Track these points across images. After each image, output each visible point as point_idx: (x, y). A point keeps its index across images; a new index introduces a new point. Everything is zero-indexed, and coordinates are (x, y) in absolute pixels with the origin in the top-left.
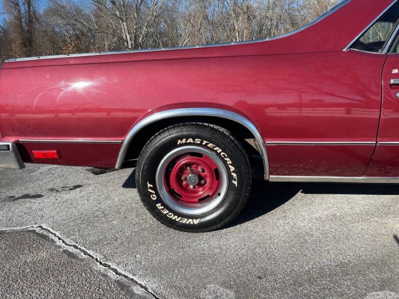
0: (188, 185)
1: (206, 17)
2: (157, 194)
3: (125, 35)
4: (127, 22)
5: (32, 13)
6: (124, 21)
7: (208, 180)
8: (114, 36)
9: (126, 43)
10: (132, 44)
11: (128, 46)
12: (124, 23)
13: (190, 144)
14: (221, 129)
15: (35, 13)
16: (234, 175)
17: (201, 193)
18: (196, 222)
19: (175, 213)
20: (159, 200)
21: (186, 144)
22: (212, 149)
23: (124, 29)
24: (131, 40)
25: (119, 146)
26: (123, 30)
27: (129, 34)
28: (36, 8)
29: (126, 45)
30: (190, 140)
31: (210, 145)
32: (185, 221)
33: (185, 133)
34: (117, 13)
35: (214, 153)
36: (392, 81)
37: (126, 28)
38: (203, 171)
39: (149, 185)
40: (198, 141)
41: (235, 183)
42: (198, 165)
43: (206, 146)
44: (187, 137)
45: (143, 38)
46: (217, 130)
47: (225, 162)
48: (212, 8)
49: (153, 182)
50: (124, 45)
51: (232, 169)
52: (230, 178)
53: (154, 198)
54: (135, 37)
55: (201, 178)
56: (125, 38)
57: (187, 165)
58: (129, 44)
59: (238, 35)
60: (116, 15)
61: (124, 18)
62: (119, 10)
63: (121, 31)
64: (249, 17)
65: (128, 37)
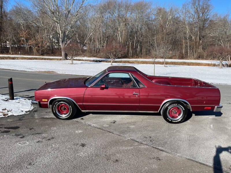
1: (103, 22)
4: (60, 24)
5: (3, 12)
6: (58, 23)
9: (59, 35)
11: (60, 36)
12: (58, 25)
15: (4, 12)
23: (58, 28)
28: (6, 10)
29: (59, 36)
34: (55, 18)
37: (59, 27)
45: (68, 33)
54: (64, 32)
56: (58, 32)
58: (61, 36)
59: (120, 33)
60: (54, 20)
61: (59, 22)
62: (56, 18)
63: (56, 28)
64: (126, 24)
65: (60, 32)
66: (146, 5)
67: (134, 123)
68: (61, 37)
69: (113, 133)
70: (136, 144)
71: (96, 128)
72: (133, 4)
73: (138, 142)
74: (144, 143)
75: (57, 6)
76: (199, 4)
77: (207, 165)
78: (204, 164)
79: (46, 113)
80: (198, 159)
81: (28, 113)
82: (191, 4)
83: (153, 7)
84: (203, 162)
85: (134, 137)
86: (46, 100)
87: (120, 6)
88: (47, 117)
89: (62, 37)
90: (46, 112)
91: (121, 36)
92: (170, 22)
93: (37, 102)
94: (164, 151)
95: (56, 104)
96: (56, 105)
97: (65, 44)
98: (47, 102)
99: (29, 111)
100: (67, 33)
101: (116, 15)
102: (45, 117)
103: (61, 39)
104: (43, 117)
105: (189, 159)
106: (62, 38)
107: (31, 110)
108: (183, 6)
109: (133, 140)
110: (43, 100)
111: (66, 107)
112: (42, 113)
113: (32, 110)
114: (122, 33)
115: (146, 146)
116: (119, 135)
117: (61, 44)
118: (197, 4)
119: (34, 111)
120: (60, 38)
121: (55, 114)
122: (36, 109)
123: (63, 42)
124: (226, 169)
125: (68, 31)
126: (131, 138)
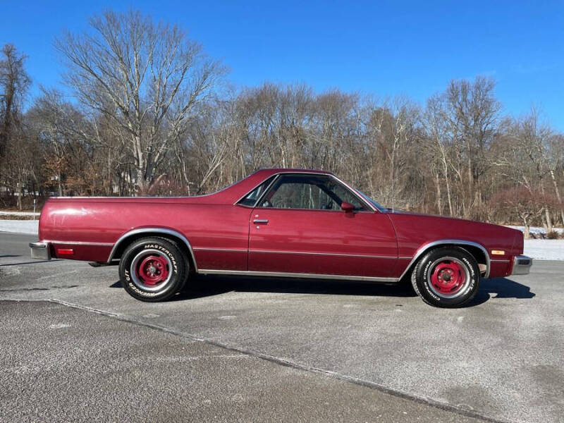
0: (150, 274)
1: (246, 137)
2: (130, 277)
3: (136, 153)
4: (140, 137)
5: (11, 114)
7: (162, 271)
8: (121, 152)
9: (136, 161)
10: (144, 164)
11: (139, 165)
12: (137, 138)
13: (152, 248)
14: (170, 241)
15: (15, 113)
16: (175, 267)
17: (158, 278)
18: (152, 295)
19: (140, 289)
20: (131, 281)
21: (150, 248)
22: (164, 252)
23: (136, 145)
24: (143, 158)
25: (111, 248)
26: (134, 147)
27: (142, 152)
28: (19, 108)
29: (136, 164)
30: (152, 246)
31: (163, 249)
32: (145, 294)
33: (150, 242)
34: (130, 125)
35: (166, 254)
36: (255, 221)
37: (138, 144)
38: (160, 266)
39: (126, 272)
40: (156, 247)
41: (176, 271)
42: (157, 262)
43: (160, 250)
44: (150, 244)
45: (159, 157)
46: (168, 241)
47: (171, 259)
48: (254, 127)
49: (129, 270)
50: (134, 164)
51: (175, 263)
52: (174, 268)
53: (128, 279)
54: (150, 155)
55: (157, 270)
56: (135, 156)
57: (150, 261)
58: (141, 164)
59: (286, 162)
60: (127, 128)
61: (138, 132)
62: (132, 123)
63: (132, 147)
64: (298, 141)
65: (140, 155)
66: (344, 101)
67: (238, 311)
68: (141, 167)
69: (161, 330)
70: (216, 350)
71: (119, 320)
72: (314, 98)
73: (224, 347)
74: (241, 349)
75: (136, 97)
76: (465, 100)
77: (411, 398)
78: (403, 396)
80: (389, 382)
82: (446, 100)
83: (361, 105)
84: (402, 391)
85: (219, 336)
87: (285, 103)
89: (144, 167)
92: (401, 137)
94: (291, 366)
97: (151, 183)
100: (155, 160)
101: (276, 121)
103: (140, 171)
105: (359, 384)
106: (142, 170)
108: (429, 104)
109: (212, 343)
115: (242, 356)
116: (176, 335)
118: (460, 99)
120: (139, 169)
123: (145, 177)
124: (472, 409)
126: (208, 339)
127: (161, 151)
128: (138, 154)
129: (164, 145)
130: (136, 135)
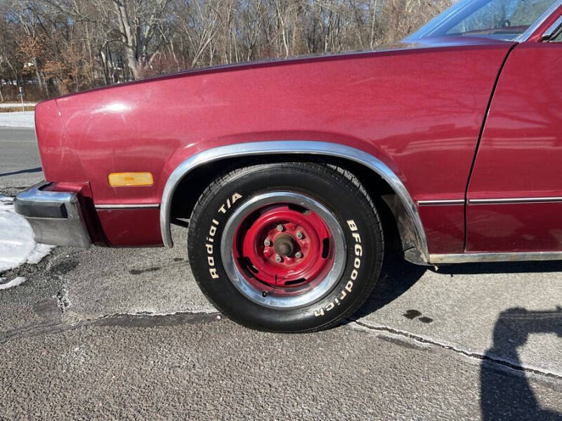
3: (122, 26)
4: (125, 6)
6: (121, 5)
8: (106, 26)
9: (123, 38)
10: (133, 41)
11: (127, 42)
12: (122, 8)
23: (121, 17)
24: (131, 33)
26: (119, 19)
27: (129, 25)
29: (124, 41)
37: (124, 15)
45: (150, 31)
50: (121, 40)
54: (139, 29)
56: (122, 31)
58: (130, 41)
59: (286, 34)
63: (116, 17)
64: (300, 8)
65: (128, 29)
68: (130, 44)
79: (133, 277)
81: (18, 281)
86: (145, 179)
88: (154, 312)
89: (133, 45)
90: (130, 267)
91: (289, 42)
93: (67, 199)
95: (230, 211)
96: (223, 219)
97: (144, 64)
98: (156, 190)
99: (25, 265)
100: (146, 34)
102: (134, 311)
103: (130, 50)
104: (120, 310)
106: (133, 48)
107: (35, 258)
110: (116, 180)
111: (298, 234)
112: (108, 282)
113: (44, 259)
114: (290, 32)
117: (131, 64)
119: (52, 270)
120: (129, 47)
121: (219, 292)
122: (65, 255)
123: (136, 58)
125: (148, 28)
127: (151, 23)
128: (124, 28)
129: (153, 16)
130: (120, 4)
